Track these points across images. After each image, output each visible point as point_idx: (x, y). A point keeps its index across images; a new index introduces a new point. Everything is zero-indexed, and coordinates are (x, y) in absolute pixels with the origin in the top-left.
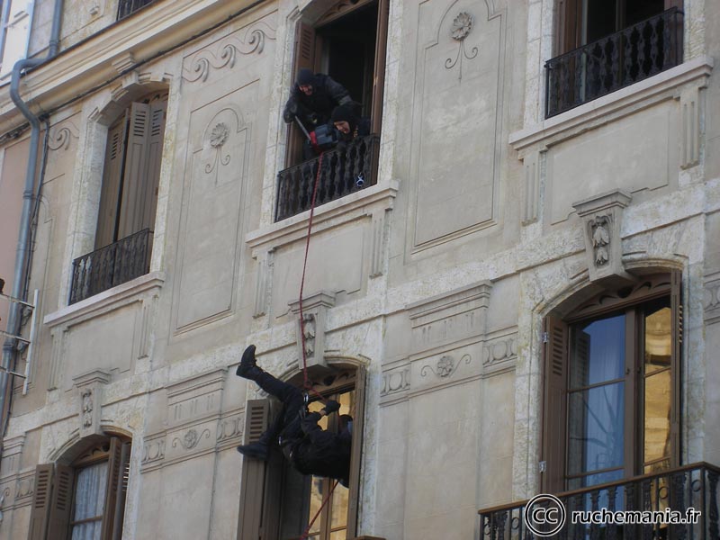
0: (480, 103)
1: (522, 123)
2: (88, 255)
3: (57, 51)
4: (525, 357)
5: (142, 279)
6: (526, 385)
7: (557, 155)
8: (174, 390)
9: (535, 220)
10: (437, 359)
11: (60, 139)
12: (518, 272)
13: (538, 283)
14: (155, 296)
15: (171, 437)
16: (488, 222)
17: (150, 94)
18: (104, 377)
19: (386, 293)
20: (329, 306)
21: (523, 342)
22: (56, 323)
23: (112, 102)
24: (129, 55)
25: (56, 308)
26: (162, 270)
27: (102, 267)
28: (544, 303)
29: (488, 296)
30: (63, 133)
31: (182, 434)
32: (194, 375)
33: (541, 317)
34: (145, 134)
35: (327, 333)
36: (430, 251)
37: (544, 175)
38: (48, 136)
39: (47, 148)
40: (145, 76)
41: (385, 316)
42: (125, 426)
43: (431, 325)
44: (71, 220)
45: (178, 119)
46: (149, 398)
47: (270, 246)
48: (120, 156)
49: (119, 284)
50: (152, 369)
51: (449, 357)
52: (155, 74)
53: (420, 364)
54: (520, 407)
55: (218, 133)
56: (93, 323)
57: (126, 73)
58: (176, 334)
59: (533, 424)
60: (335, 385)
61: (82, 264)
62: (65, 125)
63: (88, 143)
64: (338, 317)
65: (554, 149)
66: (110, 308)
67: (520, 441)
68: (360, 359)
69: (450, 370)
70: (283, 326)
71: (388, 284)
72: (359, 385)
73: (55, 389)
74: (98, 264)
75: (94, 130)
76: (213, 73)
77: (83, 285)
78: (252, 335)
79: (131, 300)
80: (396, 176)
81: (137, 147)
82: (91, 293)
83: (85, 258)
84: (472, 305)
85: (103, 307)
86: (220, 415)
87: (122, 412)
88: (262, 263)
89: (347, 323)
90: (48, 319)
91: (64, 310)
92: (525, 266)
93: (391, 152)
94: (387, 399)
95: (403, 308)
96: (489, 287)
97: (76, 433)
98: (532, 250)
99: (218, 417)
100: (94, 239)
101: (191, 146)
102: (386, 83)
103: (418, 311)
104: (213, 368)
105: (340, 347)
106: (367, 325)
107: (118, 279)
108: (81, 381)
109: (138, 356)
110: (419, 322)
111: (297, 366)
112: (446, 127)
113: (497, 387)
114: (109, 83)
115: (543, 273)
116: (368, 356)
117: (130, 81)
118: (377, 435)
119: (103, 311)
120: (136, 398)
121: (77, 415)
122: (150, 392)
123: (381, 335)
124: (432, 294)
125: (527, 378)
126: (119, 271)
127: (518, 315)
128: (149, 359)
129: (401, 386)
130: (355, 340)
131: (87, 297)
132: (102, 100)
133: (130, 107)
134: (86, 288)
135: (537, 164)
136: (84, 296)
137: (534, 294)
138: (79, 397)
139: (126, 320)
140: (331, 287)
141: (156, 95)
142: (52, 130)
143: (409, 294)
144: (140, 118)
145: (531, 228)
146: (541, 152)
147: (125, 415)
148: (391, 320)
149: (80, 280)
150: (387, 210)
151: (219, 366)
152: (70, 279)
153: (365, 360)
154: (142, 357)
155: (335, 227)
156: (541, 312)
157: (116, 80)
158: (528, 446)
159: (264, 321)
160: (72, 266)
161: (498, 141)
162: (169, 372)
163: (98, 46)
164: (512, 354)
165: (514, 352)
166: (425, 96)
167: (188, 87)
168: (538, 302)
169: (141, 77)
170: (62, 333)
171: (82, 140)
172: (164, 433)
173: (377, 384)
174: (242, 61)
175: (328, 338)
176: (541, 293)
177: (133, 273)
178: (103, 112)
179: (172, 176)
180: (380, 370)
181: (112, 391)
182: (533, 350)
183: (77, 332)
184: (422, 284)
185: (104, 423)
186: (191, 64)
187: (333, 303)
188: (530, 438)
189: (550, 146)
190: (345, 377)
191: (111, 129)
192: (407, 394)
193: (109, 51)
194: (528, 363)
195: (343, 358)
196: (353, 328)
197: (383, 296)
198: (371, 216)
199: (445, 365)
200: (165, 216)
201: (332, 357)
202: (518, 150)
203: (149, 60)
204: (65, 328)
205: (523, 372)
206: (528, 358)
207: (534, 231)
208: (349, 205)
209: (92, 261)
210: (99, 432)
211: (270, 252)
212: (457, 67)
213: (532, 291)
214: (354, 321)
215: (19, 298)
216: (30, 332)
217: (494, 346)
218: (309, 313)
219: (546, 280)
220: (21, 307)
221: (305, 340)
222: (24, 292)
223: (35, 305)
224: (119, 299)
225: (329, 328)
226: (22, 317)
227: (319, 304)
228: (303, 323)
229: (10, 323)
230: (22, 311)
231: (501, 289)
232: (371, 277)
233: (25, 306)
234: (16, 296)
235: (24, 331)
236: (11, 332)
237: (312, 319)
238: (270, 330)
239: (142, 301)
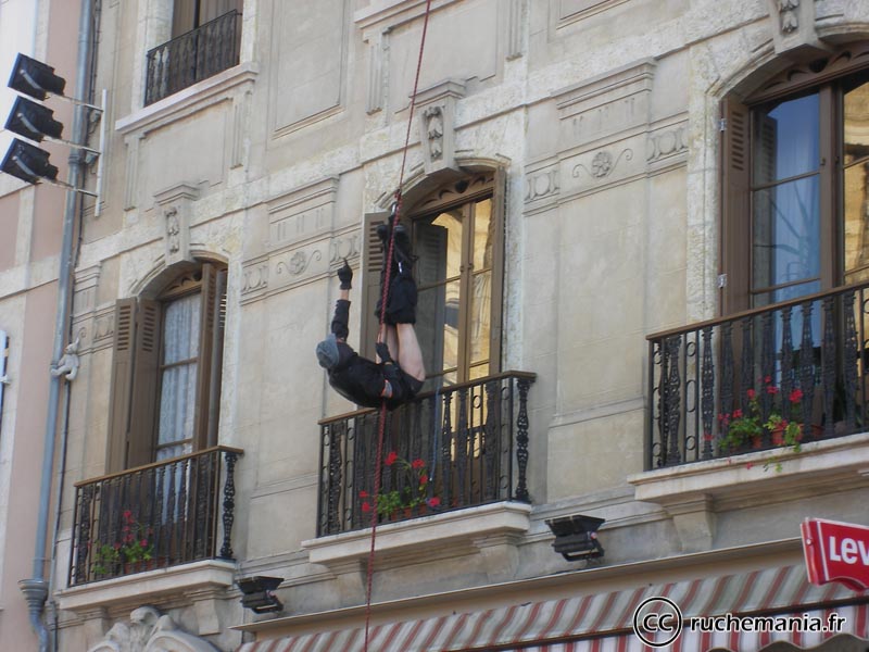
2: (164, 45)
4: (698, 149)
5: (231, 72)
6: (699, 184)
8: (277, 205)
10: (591, 156)
12: (688, 46)
13: (712, 59)
14: (248, 93)
15: (275, 260)
18: (191, 192)
19: (527, 78)
20: (458, 96)
21: (695, 131)
22: (129, 130)
25: (129, 111)
26: (254, 61)
27: (182, 59)
28: (720, 82)
29: (651, 78)
31: (287, 257)
32: (299, 186)
33: (716, 101)
35: (457, 130)
36: (579, 25)
41: (527, 106)
42: (219, 250)
43: (584, 115)
44: (142, 3)
46: (247, 215)
47: (385, 26)
49: (204, 79)
50: (249, 181)
51: (605, 153)
53: (571, 163)
54: (693, 209)
56: (174, 128)
58: (275, 137)
59: (711, 230)
60: (469, 192)
61: (158, 56)
64: (468, 110)
66: (193, 109)
67: (694, 251)
68: (499, 159)
69: (608, 169)
70: (403, 123)
71: (529, 64)
72: (498, 191)
73: (134, 208)
74: (178, 55)
77: (160, 82)
78: (367, 135)
79: (219, 98)
82: (170, 92)
83: (161, 48)
84: (633, 88)
85: (186, 108)
86: (333, 233)
87: (215, 234)
88: (375, 48)
89: (480, 117)
90: (120, 124)
91: (140, 113)
92: (696, 38)
94: (532, 206)
95: (548, 95)
96: (653, 66)
97: (161, 260)
98: (703, 19)
99: (330, 235)
100: (170, 24)
103: (566, 98)
104: (321, 177)
105: (473, 146)
106: (505, 118)
107: (202, 73)
108: (163, 197)
109: (230, 166)
110: (568, 112)
111: (423, 171)
113: (664, 188)
115: (718, 45)
116: (508, 156)
118: (522, 251)
119: (187, 112)
120: (230, 217)
121: (161, 239)
122: (247, 209)
123: (523, 129)
124: (583, 78)
125: (701, 175)
126: (202, 64)
127: (688, 99)
128: (244, 168)
129: (548, 191)
130: (492, 136)
131: (165, 96)
134: (164, 85)
136: (162, 95)
137: (706, 72)
138: (163, 216)
139: (214, 123)
140: (459, 73)
143: (557, 77)
147: (219, 236)
148: (534, 111)
149: (156, 76)
151: (329, 174)
152: (144, 75)
153: (504, 161)
154: (236, 167)
156: (716, 94)
158: (704, 256)
159: (380, 118)
160: (145, 60)
162: (268, 183)
164: (683, 147)
165: (685, 144)
168: (712, 82)
170: (137, 140)
172: (265, 257)
173: (519, 189)
175: (459, 135)
176: (716, 71)
177: (220, 65)
180: (523, 172)
181: (203, 209)
182: (708, 140)
183: (155, 139)
184: (569, 66)
185: (194, 248)
187: (463, 93)
188: (707, 248)
190: (480, 182)
192: (557, 200)
194: (702, 157)
195: (477, 158)
196: (489, 122)
197: (523, 82)
199: (601, 163)
201: (463, 159)
204: (142, 135)
205: (696, 168)
206: (702, 150)
209: (170, 52)
210: (189, 259)
211: (384, 34)
213: (705, 69)
214: (490, 115)
215: (84, 100)
216: (100, 141)
217: (661, 137)
218: (434, 105)
219: (722, 55)
220: (87, 111)
221: (431, 138)
222: (90, 93)
223: (103, 107)
224: (204, 96)
225: (460, 124)
226: (90, 123)
227: (446, 94)
228: (428, 118)
229: (75, 131)
230: (88, 116)
231: (667, 69)
232: (509, 59)
233: (92, 109)
234: (80, 98)
235: (93, 140)
236: (77, 142)
237: (438, 113)
238: (388, 128)
239: (232, 99)
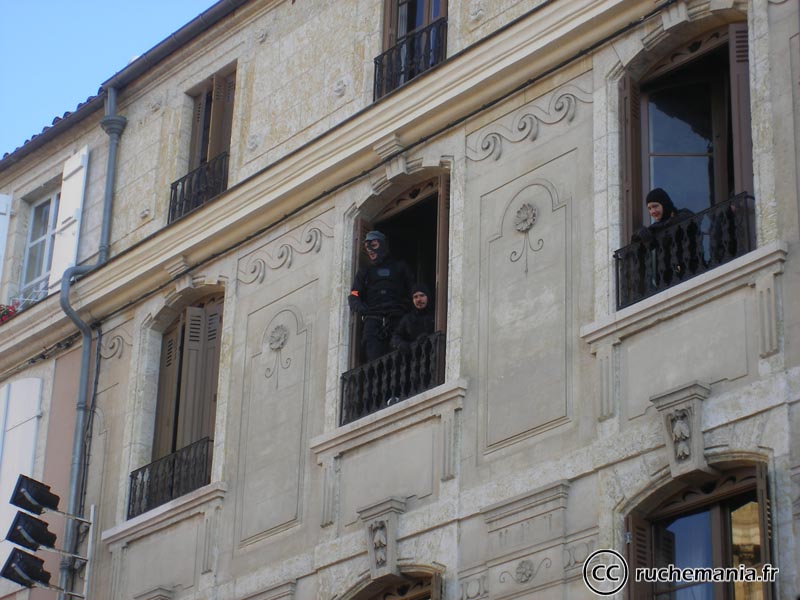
0: (548, 296)
1: (593, 315)
2: (145, 467)
3: (107, 257)
5: (203, 490)
7: (631, 347)
9: (612, 416)
10: (515, 564)
11: (112, 347)
12: (597, 471)
13: (618, 481)
14: (218, 508)
16: (563, 419)
17: (205, 297)
18: (166, 595)
19: (459, 496)
20: (400, 512)
21: (604, 543)
22: (114, 540)
23: (165, 307)
24: (182, 259)
25: (114, 524)
26: (223, 480)
27: (160, 480)
28: (625, 502)
29: (566, 496)
30: (116, 341)
33: (622, 517)
34: (201, 339)
35: (399, 541)
36: (503, 452)
37: (618, 369)
38: (100, 344)
39: (100, 357)
40: (200, 280)
41: (459, 521)
43: (507, 528)
44: (127, 432)
45: (235, 322)
47: (336, 452)
48: (175, 363)
49: (179, 496)
50: (217, 585)
51: (527, 562)
52: (210, 276)
53: (497, 570)
55: (276, 335)
56: (153, 539)
57: (179, 277)
58: (241, 546)
60: (409, 595)
61: (140, 476)
62: (119, 332)
63: (142, 351)
64: (409, 524)
65: (628, 341)
66: (169, 522)
68: (435, 566)
69: (530, 575)
70: (352, 534)
71: (461, 486)
72: (435, 593)
74: (157, 476)
75: (148, 336)
76: (270, 274)
77: (141, 498)
78: (320, 545)
79: (192, 513)
80: (464, 374)
81: (194, 353)
82: (149, 507)
83: (142, 470)
84: (550, 506)
85: (163, 521)
88: (328, 471)
89: (419, 530)
90: (106, 535)
91: (123, 525)
92: (603, 464)
93: (458, 349)
95: (478, 511)
96: (567, 487)
98: (609, 447)
100: (151, 449)
101: (249, 350)
102: (449, 278)
103: (493, 514)
104: (281, 581)
105: (413, 554)
106: (440, 530)
107: (177, 491)
109: (201, 571)
110: (495, 526)
111: (369, 577)
112: (514, 323)
113: (579, 592)
114: (162, 288)
115: (622, 470)
116: (443, 563)
117: (184, 284)
119: (163, 525)
123: (456, 540)
124: (508, 497)
126: (178, 483)
127: (598, 516)
128: (213, 573)
129: (479, 594)
130: (429, 546)
131: (145, 511)
132: (155, 306)
133: (185, 312)
134: (144, 501)
135: (610, 356)
136: (143, 510)
137: (613, 492)
139: (188, 534)
140: (401, 492)
141: (212, 298)
142: (104, 339)
143: (484, 496)
144: (196, 323)
145: (607, 424)
146: (614, 345)
148: (466, 525)
149: (137, 494)
150: (457, 410)
151: (287, 578)
152: (128, 492)
153: (440, 568)
154: (206, 572)
155: (404, 429)
156: (622, 511)
157: (171, 284)
159: (332, 530)
160: (128, 480)
161: (569, 334)
162: (234, 587)
163: (149, 250)
166: (491, 291)
167: (244, 290)
168: (618, 501)
169: (195, 281)
170: (120, 549)
171: (136, 348)
173: (454, 592)
174: (299, 261)
175: (400, 545)
176: (621, 491)
177: (193, 485)
178: (157, 318)
179: (231, 381)
180: (456, 577)
183: (135, 548)
184: (495, 486)
186: (247, 265)
187: (404, 509)
189: (623, 339)
190: (419, 586)
191: (165, 335)
193: (162, 254)
195: (417, 566)
196: (427, 534)
197: (454, 500)
198: (440, 417)
199: (524, 570)
200: (225, 423)
201: (404, 566)
202: (589, 343)
203: (202, 263)
204: (124, 544)
207: (611, 427)
208: (416, 406)
209: (150, 473)
211: (336, 458)
212: (523, 259)
213: (612, 489)
214: (427, 528)
215: (75, 514)
216: (88, 549)
217: (575, 548)
218: (379, 519)
219: (626, 478)
220: (77, 523)
221: (376, 548)
222: (80, 508)
223: (91, 520)
224: (179, 511)
225: (401, 536)
226: (79, 534)
227: (389, 510)
228: (373, 530)
229: (66, 541)
230: (78, 528)
231: (579, 489)
232: (443, 480)
233: (81, 522)
234: (71, 513)
235: (81, 549)
236: (67, 550)
237: (382, 527)
238: (339, 539)
239: (204, 513)
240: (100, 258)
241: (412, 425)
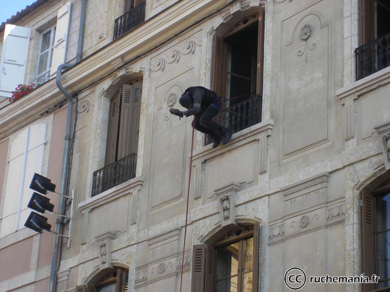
0: (318, 74)
1: (343, 84)
2: (101, 169)
3: (81, 59)
4: (350, 214)
5: (132, 181)
6: (351, 230)
7: (364, 101)
8: (152, 242)
9: (353, 138)
10: (299, 218)
11: (84, 107)
12: (344, 167)
13: (356, 173)
14: (139, 190)
15: (151, 267)
16: (326, 140)
17: (132, 80)
18: (112, 236)
19: (269, 182)
20: (237, 191)
21: (348, 206)
22: (84, 208)
23: (112, 85)
24: (120, 59)
25: (85, 199)
26: (142, 175)
27: (109, 175)
28: (359, 184)
29: (327, 181)
30: (85, 103)
31: (156, 265)
32: (162, 233)
33: (358, 192)
34: (131, 102)
35: (236, 206)
36: (293, 158)
37: (356, 112)
38: (77, 105)
39: (77, 112)
40: (130, 70)
41: (269, 195)
42: (124, 263)
43: (295, 199)
44: (91, 151)
45: (148, 92)
46: (138, 246)
47: (203, 160)
48: (117, 114)
49: (119, 184)
50: (139, 230)
51: (306, 216)
52: (135, 68)
53: (290, 221)
54: (348, 242)
55: (171, 98)
56: (105, 207)
57: (119, 69)
58: (151, 211)
59: (357, 252)
60: (242, 235)
61: (98, 174)
62: (87, 99)
63: (99, 108)
64: (242, 197)
65: (361, 97)
66: (114, 198)
67: (349, 262)
68: (256, 219)
69: (307, 224)
70: (211, 203)
71: (270, 176)
72: (256, 234)
73: (85, 243)
74: (107, 174)
75: (102, 101)
76: (167, 66)
77: (99, 186)
78: (194, 209)
79: (126, 193)
80: (272, 117)
81: (126, 110)
82: (103, 190)
83: (99, 171)
84: (319, 186)
85: (111, 197)
86: (178, 254)
87: (123, 255)
88: (198, 169)
89: (247, 200)
90: (80, 205)
91: (89, 200)
92: (348, 164)
93: (269, 104)
94: (272, 241)
95: (279, 190)
96: (328, 176)
97: (97, 268)
98: (351, 154)
99: (176, 255)
100: (104, 160)
101: (156, 107)
102: (264, 66)
103: (287, 191)
104: (173, 228)
105: (244, 213)
106: (259, 200)
107: (118, 182)
108: (99, 238)
109: (131, 223)
110: (288, 197)
111: (220, 225)
112: (299, 89)
113: (335, 232)
114: (110, 74)
115: (358, 167)
116: (260, 217)
117: (122, 73)
118: (267, 262)
119: (111, 199)
120: (130, 247)
121: (98, 257)
122: (138, 243)
123: (267, 205)
124: (295, 182)
125: (352, 226)
126: (119, 177)
127: (345, 191)
128: (137, 225)
129: (279, 234)
130: (252, 209)
131: (101, 192)
132: (106, 84)
133: (122, 87)
134: (100, 187)
135: (352, 106)
136: (100, 191)
137: (353, 179)
138: (99, 247)
139: (124, 203)
140: (237, 180)
141: (136, 80)
142: (79, 102)
143: (283, 181)
144: (128, 93)
145: (351, 142)
146: (355, 100)
147: (125, 256)
148: (272, 197)
149: (97, 183)
150: (268, 136)
151: (176, 227)
152: (92, 183)
153: (258, 220)
154: (133, 224)
155: (239, 147)
156: (358, 189)
157: (115, 73)
158: (354, 264)
159: (200, 201)
160: (92, 176)
161: (329, 94)
162: (148, 231)
163: (104, 54)
164: (343, 213)
165: (344, 212)
166: (287, 72)
167: (154, 75)
168: (356, 183)
169: (127, 71)
170: (88, 213)
171: (96, 106)
172: (146, 265)
173: (266, 233)
174: (183, 59)
175: (237, 208)
176: (358, 178)
177: (126, 178)
178: (107, 91)
179: (146, 123)
180: (267, 225)
181: (117, 243)
182: (355, 210)
183: (96, 212)
184: (289, 176)
185: (113, 262)
186: (155, 62)
187: (239, 189)
188: (355, 260)
189: (359, 96)
190: (247, 231)
191: (112, 100)
192: (283, 238)
193: (110, 56)
194: (352, 218)
195: (246, 219)
196: (251, 203)
197: (267, 184)
198: (259, 140)
199: (304, 221)
200: (143, 146)
201: (239, 219)
202: (341, 99)
203: (131, 61)
204: (90, 210)
205: (349, 224)
206: (352, 215)
207: (352, 143)
208: (246, 134)
209: (104, 172)
210: (111, 267)
211: (202, 163)
212: (304, 55)
213: (352, 177)
214: (251, 199)
215: (64, 194)
216: (71, 213)
217: (332, 209)
218: (226, 195)
219: (360, 171)
220: (65, 199)
221: (224, 210)
222: (67, 191)
223: (73, 198)
224: (119, 192)
225: (238, 204)
226: (66, 204)
227: (231, 190)
228: (223, 201)
229: (59, 208)
230: (66, 201)
231: (335, 177)
232: (260, 174)
233: (67, 199)
234: (62, 193)
235: (67, 213)
236: (60, 213)
237: (227, 199)
238: (204, 206)
239: (132, 193)
240: (77, 60)
241: (243, 145)
